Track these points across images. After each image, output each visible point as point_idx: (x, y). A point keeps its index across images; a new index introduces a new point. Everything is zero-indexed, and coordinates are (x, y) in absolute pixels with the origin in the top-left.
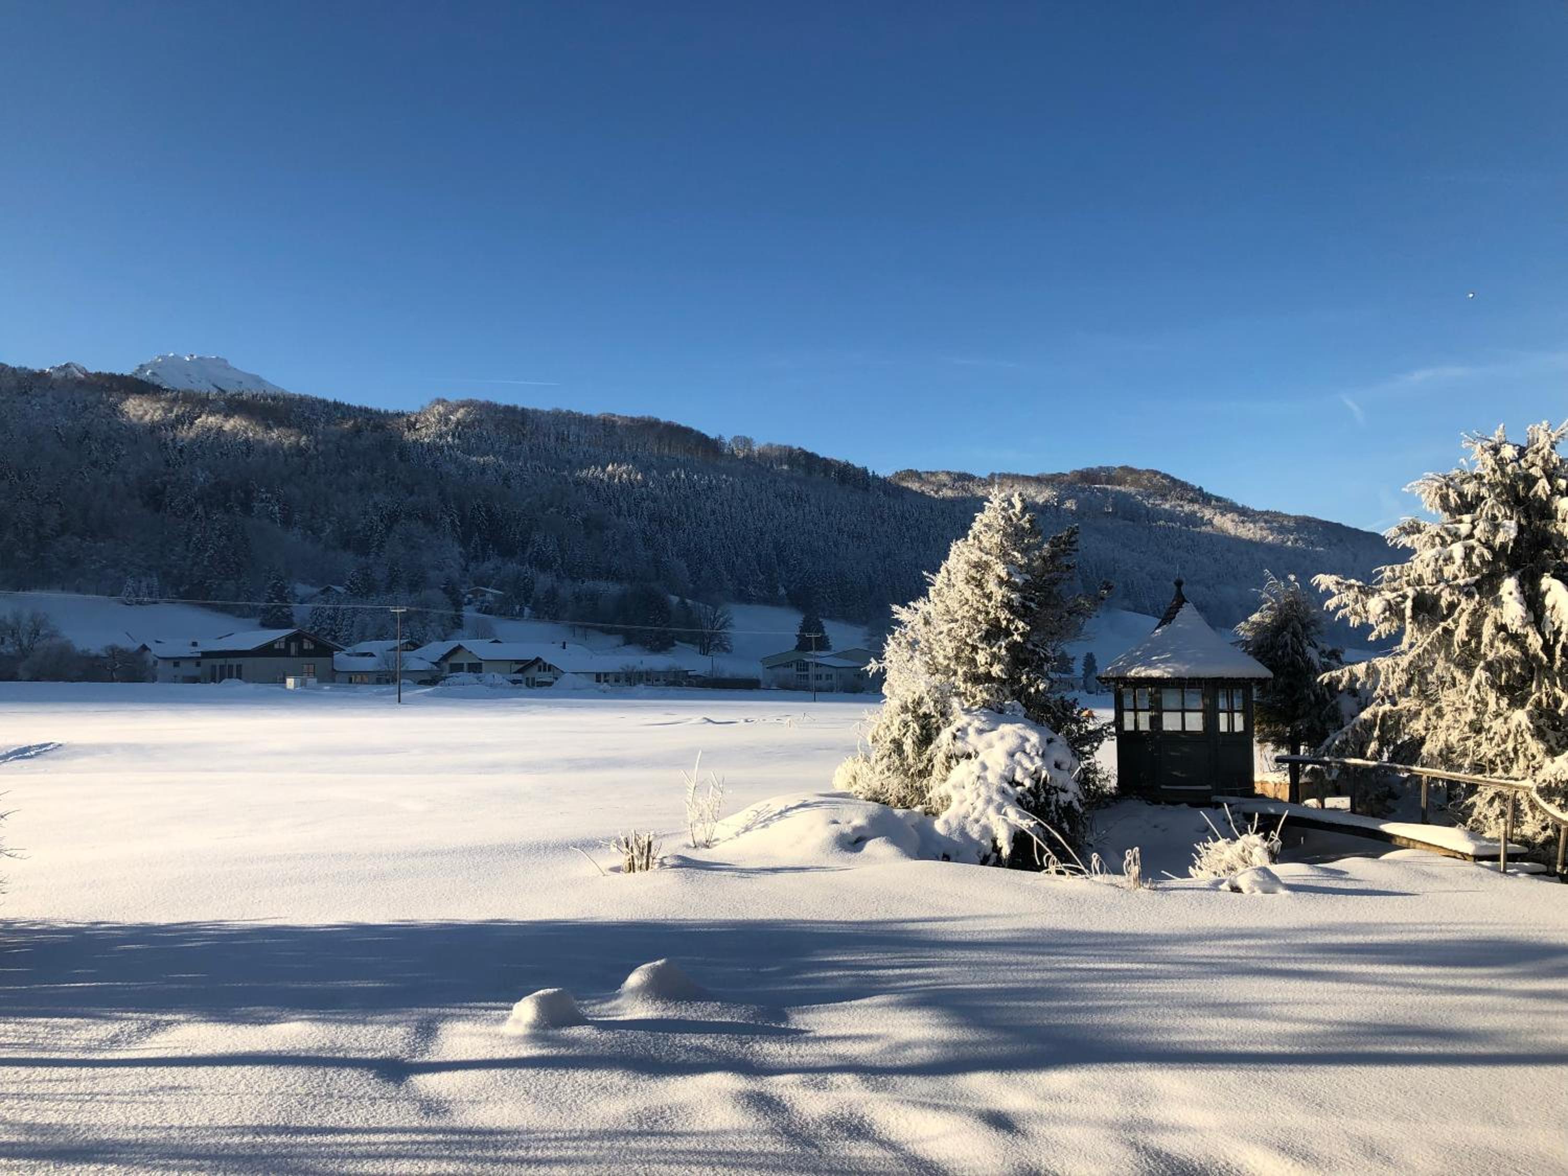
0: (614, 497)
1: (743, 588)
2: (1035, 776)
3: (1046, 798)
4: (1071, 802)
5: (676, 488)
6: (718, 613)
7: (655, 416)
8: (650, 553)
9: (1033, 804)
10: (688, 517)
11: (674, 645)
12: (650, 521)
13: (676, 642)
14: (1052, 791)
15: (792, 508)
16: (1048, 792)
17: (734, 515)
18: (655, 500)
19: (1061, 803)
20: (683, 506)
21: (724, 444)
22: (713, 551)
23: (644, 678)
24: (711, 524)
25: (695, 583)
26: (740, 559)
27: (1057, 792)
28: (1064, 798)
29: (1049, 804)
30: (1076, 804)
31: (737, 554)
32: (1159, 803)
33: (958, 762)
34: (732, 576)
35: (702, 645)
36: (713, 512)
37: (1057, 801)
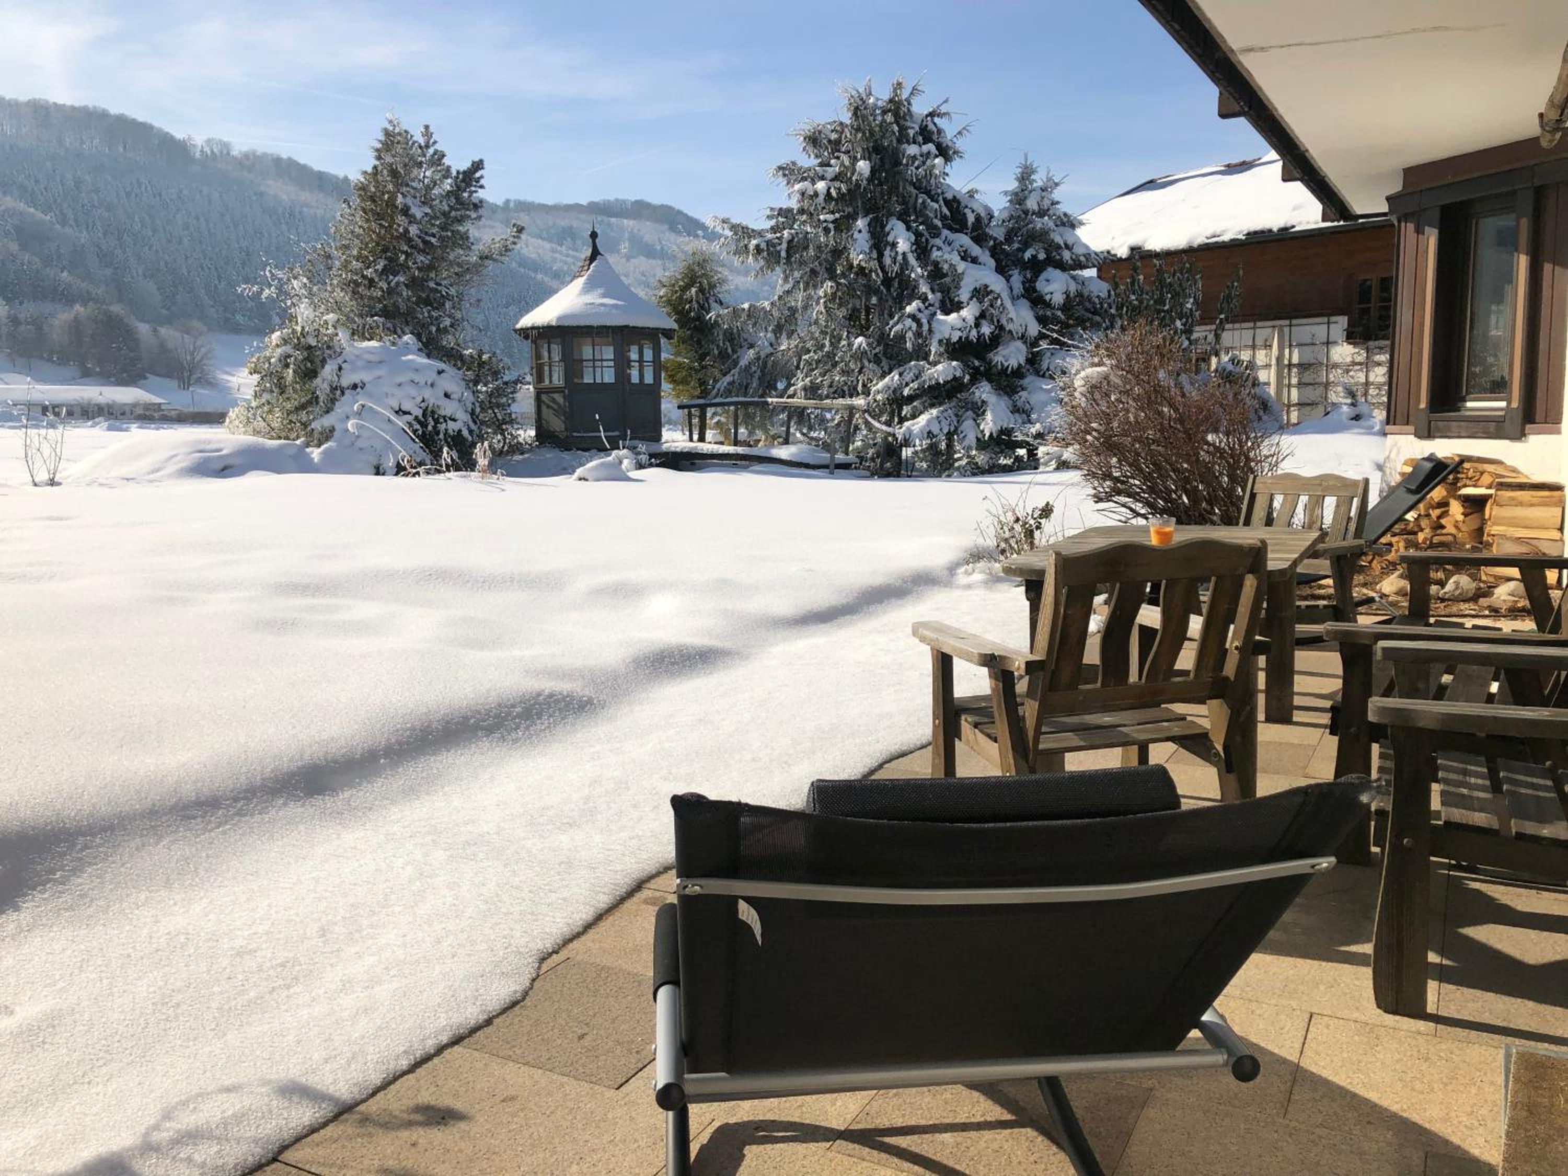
0: (55, 201)
1: (228, 315)
2: (422, 405)
3: (435, 427)
4: (460, 431)
5: (136, 195)
6: (198, 343)
7: (103, 106)
8: (108, 272)
9: (420, 432)
10: (154, 231)
11: (145, 378)
12: (105, 234)
13: (148, 375)
14: (441, 420)
15: (284, 227)
16: (437, 421)
17: (213, 231)
18: (109, 208)
19: (450, 432)
20: (147, 218)
21: (195, 146)
22: (189, 273)
23: (106, 412)
24: (185, 241)
25: (168, 309)
26: (223, 283)
27: (446, 421)
28: (452, 426)
29: (438, 433)
30: (465, 433)
31: (219, 278)
32: (570, 450)
33: (343, 393)
34: (215, 302)
35: (181, 379)
36: (186, 227)
37: (446, 430)
